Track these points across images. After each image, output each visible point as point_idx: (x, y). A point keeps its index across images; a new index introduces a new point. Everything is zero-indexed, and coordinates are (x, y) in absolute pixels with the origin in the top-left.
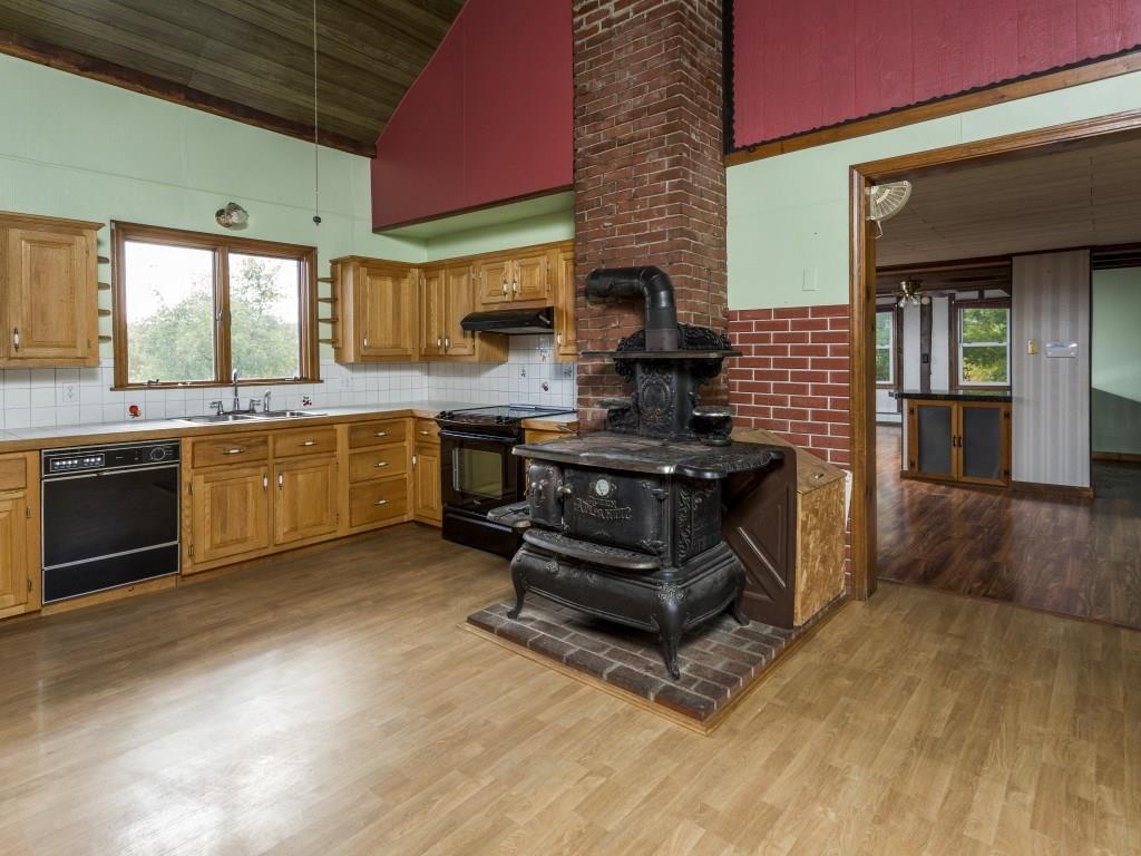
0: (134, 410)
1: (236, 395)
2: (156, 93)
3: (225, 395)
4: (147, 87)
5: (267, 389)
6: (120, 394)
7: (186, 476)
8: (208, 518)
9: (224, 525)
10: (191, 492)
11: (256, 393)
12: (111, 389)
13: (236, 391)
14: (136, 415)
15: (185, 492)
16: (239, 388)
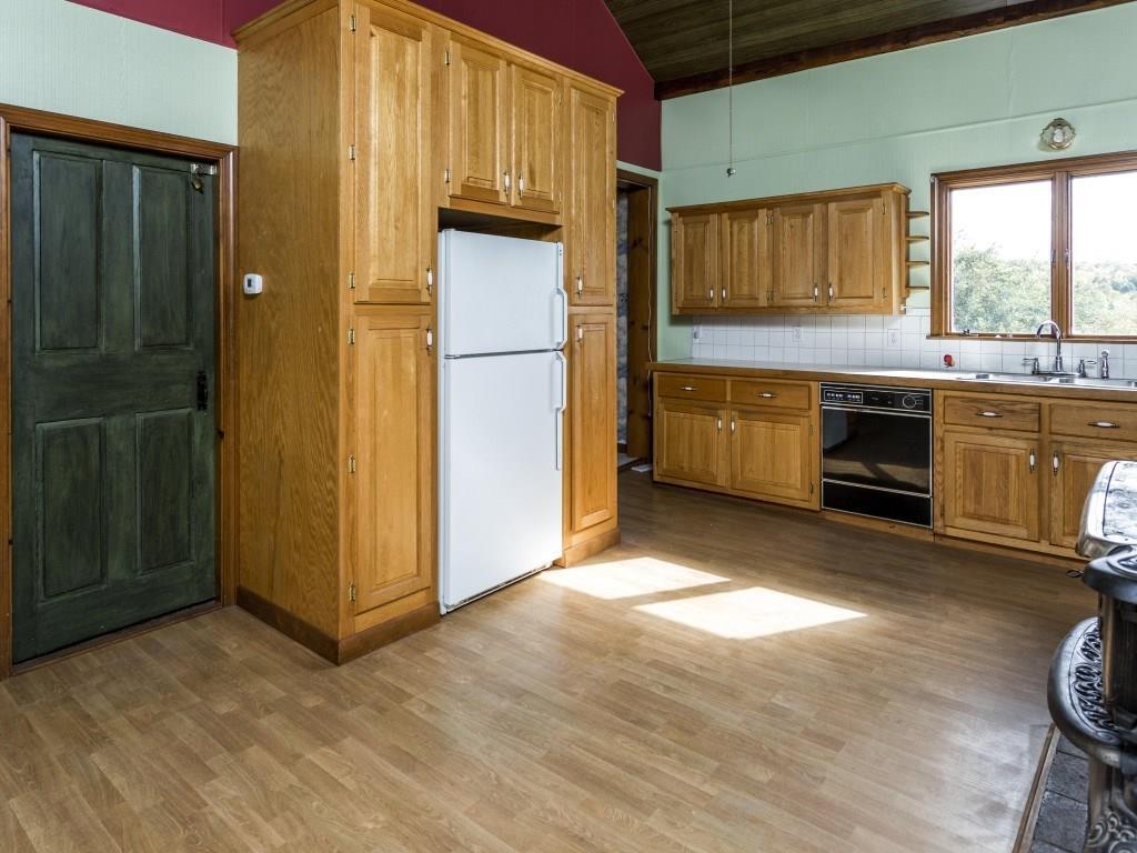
0: (948, 360)
1: (1059, 352)
2: (973, 30)
3: (1044, 353)
4: (963, 29)
5: (1107, 348)
6: (935, 342)
7: (938, 430)
8: (960, 481)
9: (978, 494)
10: (942, 448)
11: (1092, 352)
12: (928, 337)
13: (1059, 347)
14: (950, 365)
15: (938, 447)
16: (1062, 344)
